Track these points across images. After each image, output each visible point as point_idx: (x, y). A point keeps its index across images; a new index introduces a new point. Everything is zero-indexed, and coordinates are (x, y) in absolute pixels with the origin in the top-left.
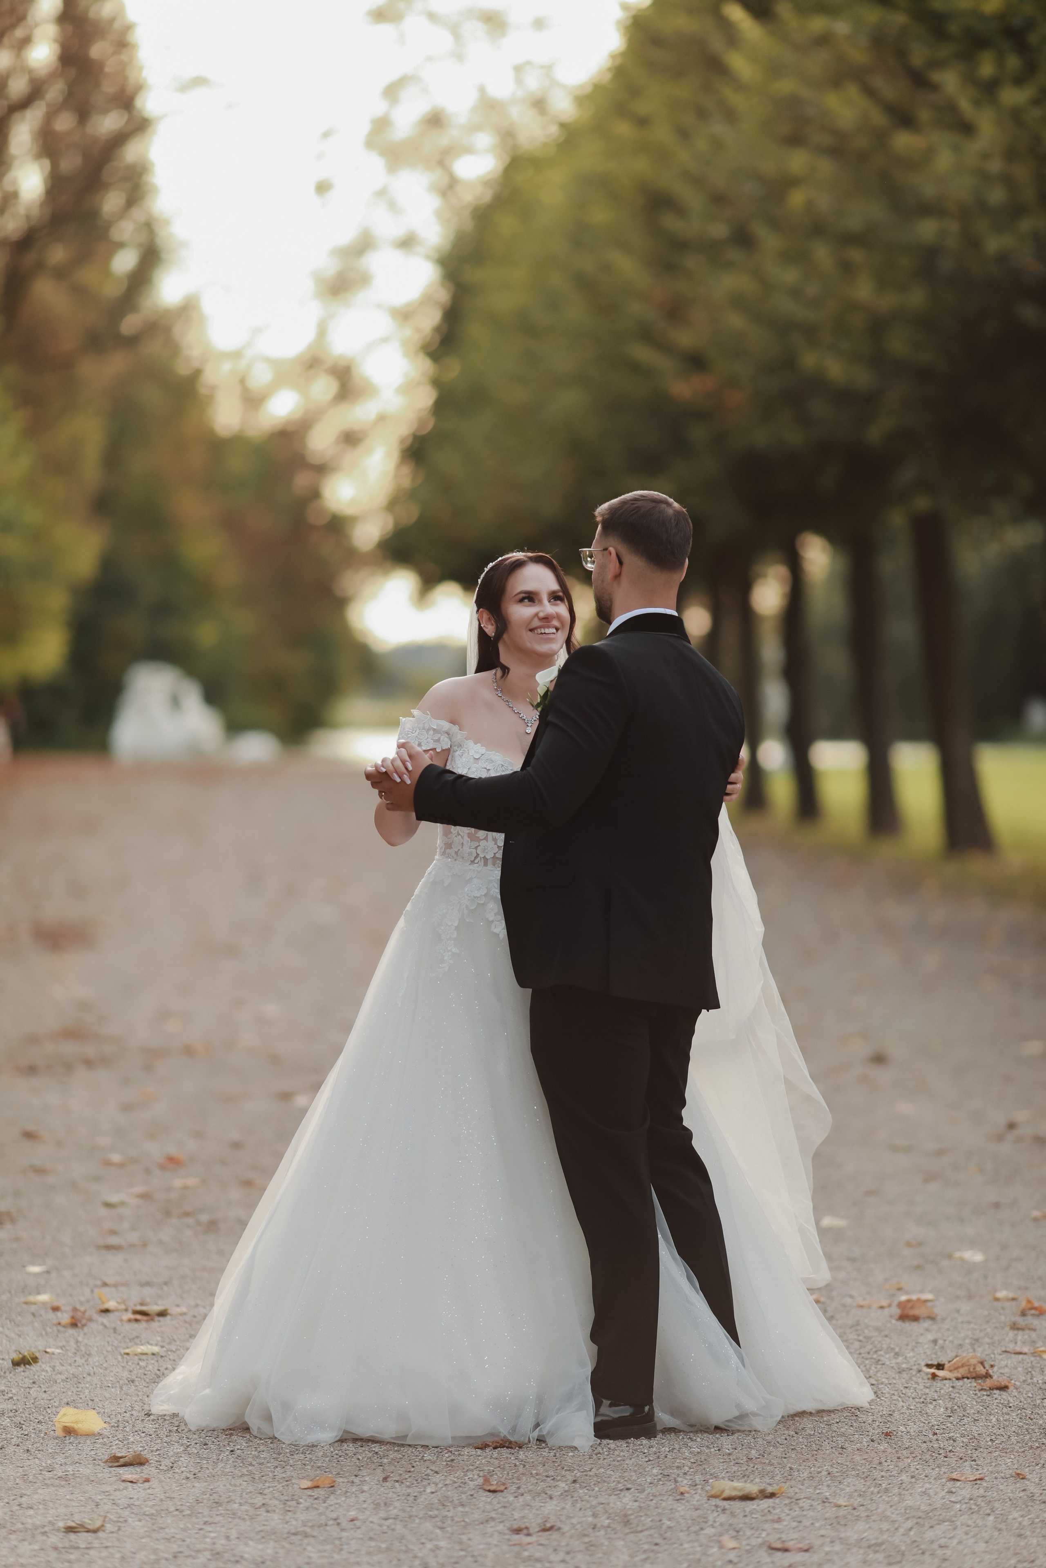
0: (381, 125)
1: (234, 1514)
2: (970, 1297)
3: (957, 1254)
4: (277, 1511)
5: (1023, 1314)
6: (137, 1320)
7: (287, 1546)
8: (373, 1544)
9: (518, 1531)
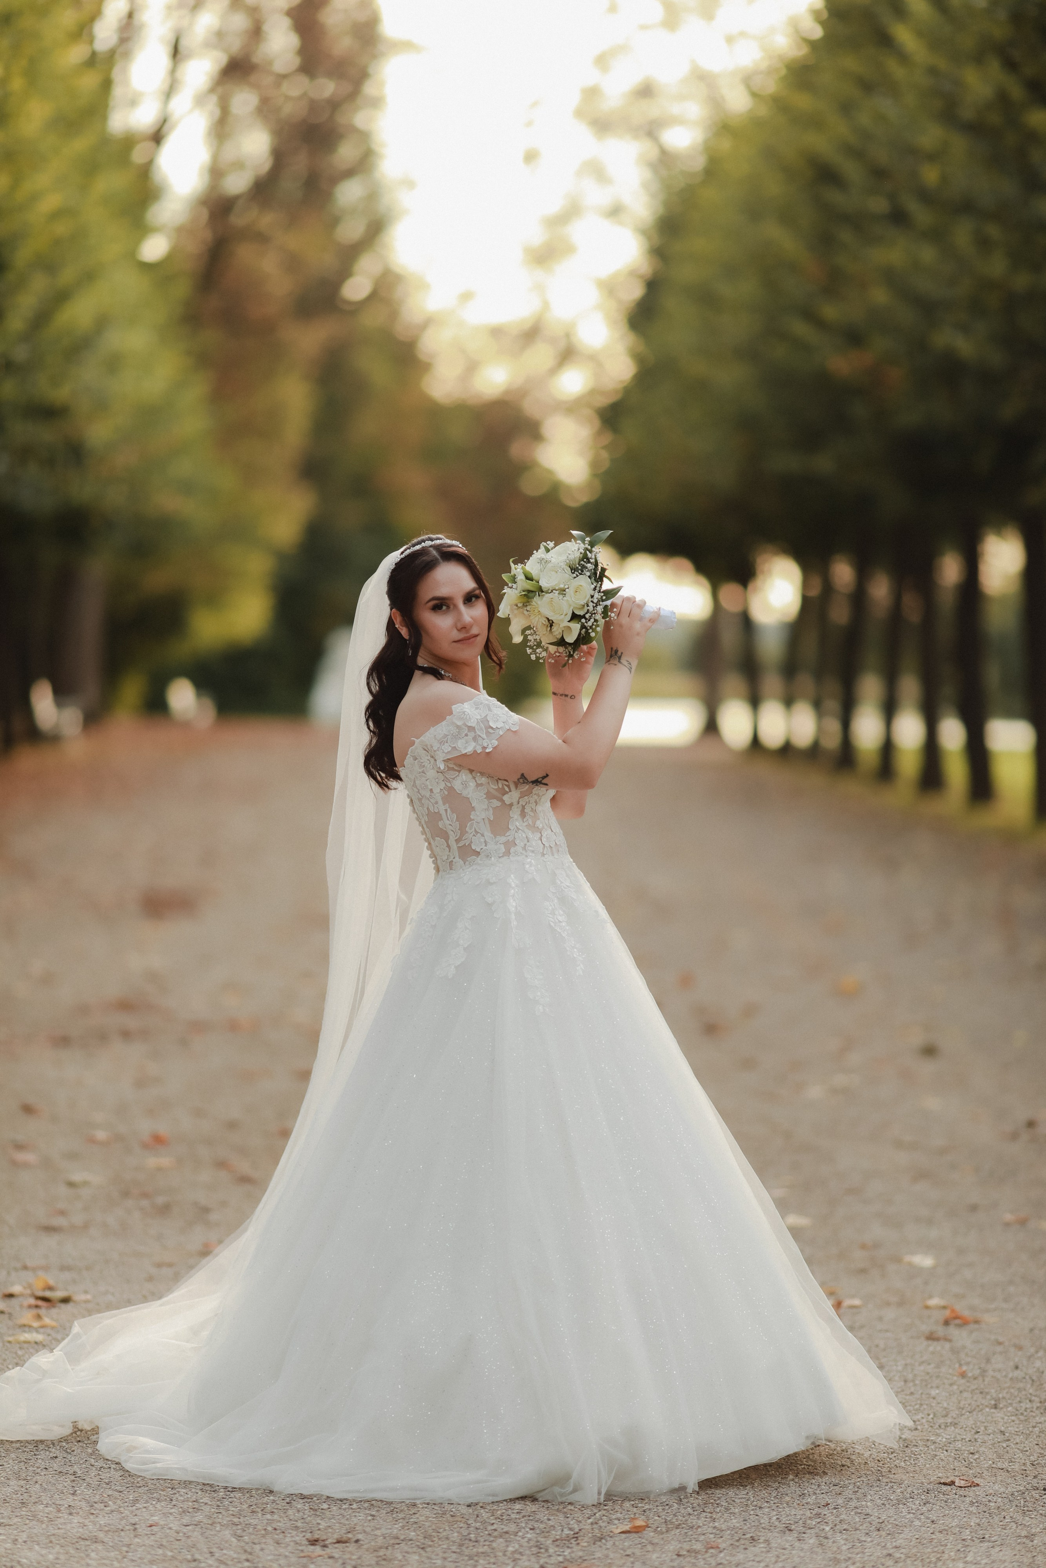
0: (592, 93)
1: (34, 1516)
2: (901, 1303)
3: (908, 1258)
4: (81, 1513)
5: (946, 1323)
6: (37, 1307)
7: (72, 1551)
8: (160, 1551)
9: (314, 1542)
